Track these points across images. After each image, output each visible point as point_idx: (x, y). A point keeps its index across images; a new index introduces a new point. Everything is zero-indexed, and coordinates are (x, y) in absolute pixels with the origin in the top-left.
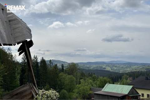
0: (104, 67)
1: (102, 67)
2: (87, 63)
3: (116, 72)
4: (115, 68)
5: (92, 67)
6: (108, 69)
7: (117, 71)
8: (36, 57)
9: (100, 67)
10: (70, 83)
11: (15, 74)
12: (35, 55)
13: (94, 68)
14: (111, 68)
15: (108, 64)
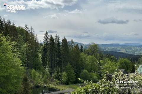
0: (119, 49)
1: (117, 49)
2: (102, 45)
3: (130, 54)
4: (130, 50)
5: (107, 49)
6: (123, 51)
7: (132, 53)
8: (58, 36)
9: (115, 49)
10: (91, 63)
11: (37, 53)
12: (57, 35)
13: (109, 50)
14: (126, 50)
15: (123, 46)
